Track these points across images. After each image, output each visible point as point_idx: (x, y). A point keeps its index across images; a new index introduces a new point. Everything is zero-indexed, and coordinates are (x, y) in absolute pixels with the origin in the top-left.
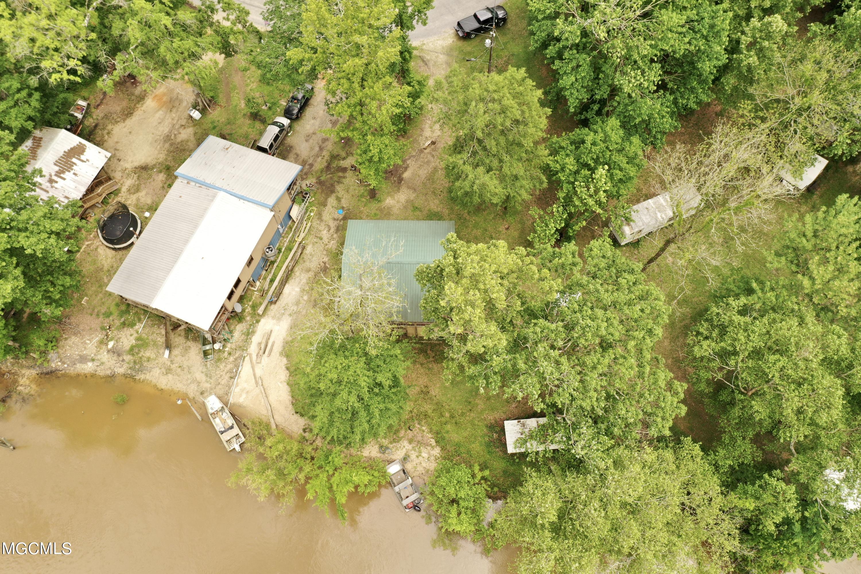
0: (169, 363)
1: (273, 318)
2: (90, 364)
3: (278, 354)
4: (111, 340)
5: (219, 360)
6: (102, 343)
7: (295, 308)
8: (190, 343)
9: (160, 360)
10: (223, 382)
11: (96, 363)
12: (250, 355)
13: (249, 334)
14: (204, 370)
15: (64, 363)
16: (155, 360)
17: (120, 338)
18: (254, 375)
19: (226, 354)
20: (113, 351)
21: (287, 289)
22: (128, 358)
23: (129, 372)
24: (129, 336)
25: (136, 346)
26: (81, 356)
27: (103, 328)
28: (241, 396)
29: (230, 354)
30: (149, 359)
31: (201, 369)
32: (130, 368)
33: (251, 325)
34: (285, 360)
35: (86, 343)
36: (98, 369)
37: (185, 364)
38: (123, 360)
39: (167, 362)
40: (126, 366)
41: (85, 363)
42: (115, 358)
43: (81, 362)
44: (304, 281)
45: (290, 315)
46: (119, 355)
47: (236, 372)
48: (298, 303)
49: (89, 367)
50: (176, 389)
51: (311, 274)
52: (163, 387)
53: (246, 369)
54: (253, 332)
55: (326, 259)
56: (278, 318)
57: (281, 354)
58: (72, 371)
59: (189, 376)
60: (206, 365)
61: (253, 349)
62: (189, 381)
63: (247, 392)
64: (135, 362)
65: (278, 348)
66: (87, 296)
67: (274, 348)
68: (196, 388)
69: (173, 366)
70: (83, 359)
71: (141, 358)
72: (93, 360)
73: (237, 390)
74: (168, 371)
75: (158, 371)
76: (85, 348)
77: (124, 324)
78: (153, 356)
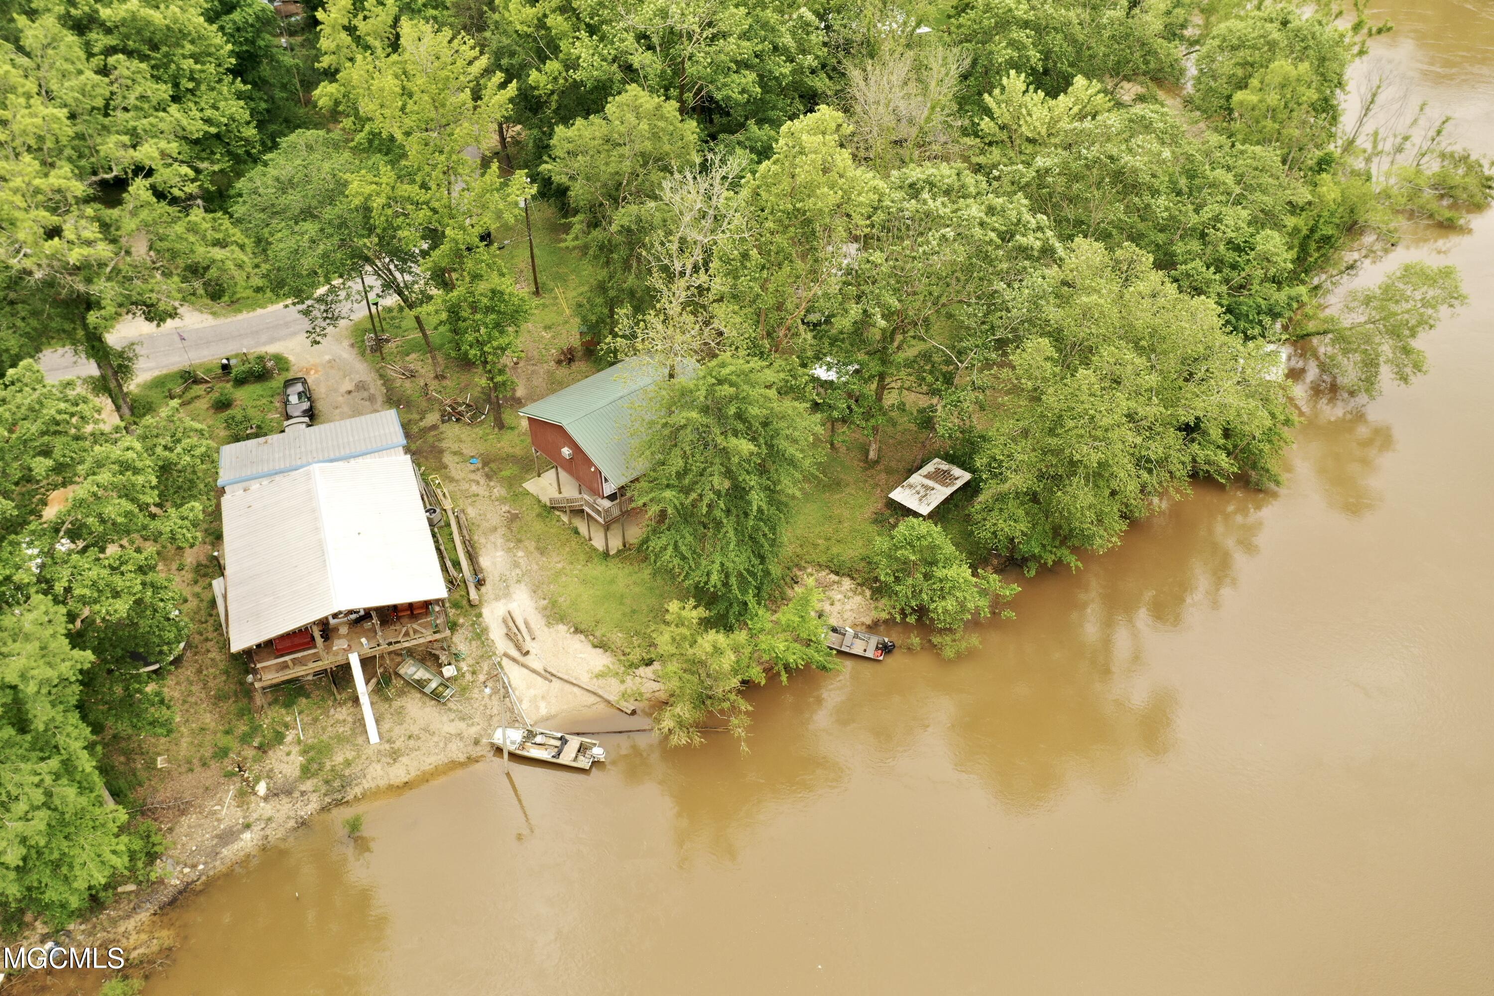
0: (387, 746)
1: (497, 598)
2: (247, 836)
3: (546, 629)
4: (257, 780)
5: (464, 690)
6: (245, 794)
7: (518, 571)
8: (397, 704)
9: (369, 751)
10: (495, 711)
11: (256, 828)
12: (506, 655)
13: (480, 635)
14: (452, 716)
15: (194, 866)
16: (359, 756)
17: (271, 770)
18: (534, 671)
19: (468, 677)
20: (273, 794)
21: (485, 561)
22: (308, 785)
23: (328, 800)
24: (285, 759)
25: (310, 761)
26: (219, 837)
27: (229, 775)
28: (537, 708)
29: (474, 673)
30: (348, 763)
31: (445, 718)
32: (325, 795)
33: (473, 625)
34: (562, 628)
35: (215, 813)
36: (268, 832)
37: (415, 730)
38: (303, 793)
39: (382, 748)
40: (314, 797)
41: (237, 838)
42: (285, 800)
43: (226, 844)
44: (500, 541)
45: (518, 581)
46: (289, 793)
47: (505, 687)
48: (516, 565)
49: (248, 840)
50: (427, 768)
51: (502, 531)
52: (406, 780)
53: (514, 675)
54: (485, 630)
55: (506, 508)
56: (506, 594)
57: (549, 624)
58: (219, 866)
59: (436, 739)
60: (450, 710)
61: (502, 645)
62: (442, 745)
63: (543, 697)
64: (327, 782)
65: (537, 622)
66: (159, 754)
67: (533, 625)
68: (461, 744)
69: (398, 745)
70: (228, 837)
71: (332, 770)
72: (247, 826)
73: (525, 705)
74: (395, 755)
75: (378, 767)
76: (219, 820)
77: (263, 749)
78: (350, 755)
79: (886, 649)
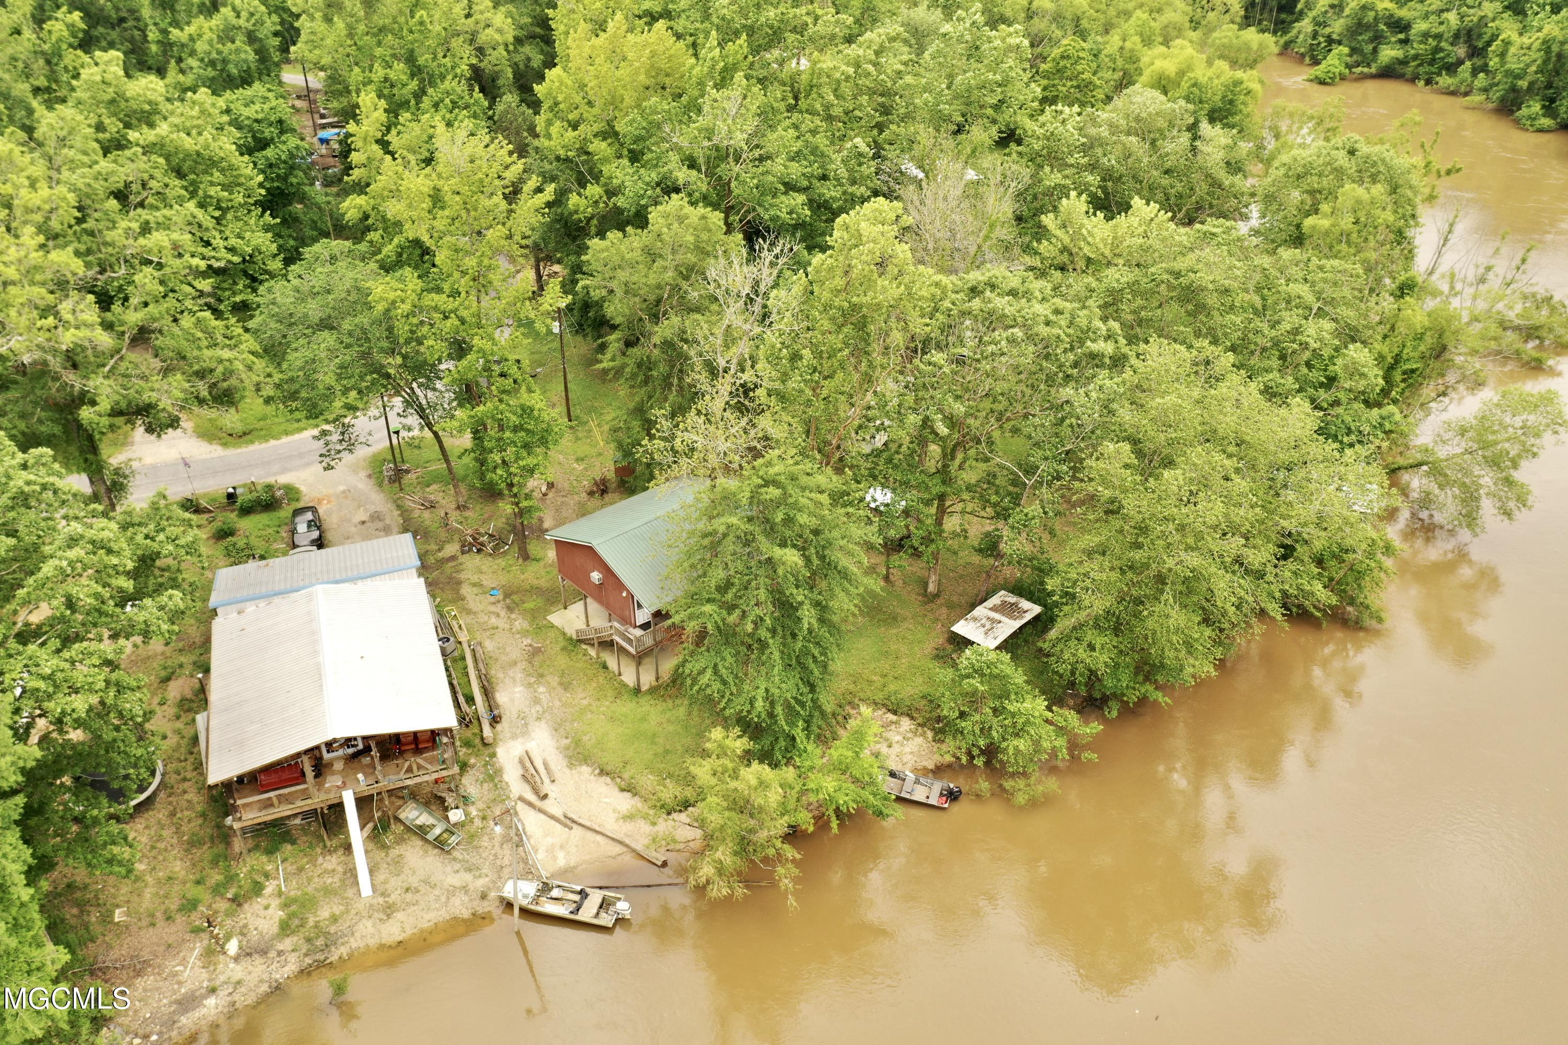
0: (381, 900)
1: (514, 737)
2: (211, 1002)
3: (567, 771)
4: (228, 938)
5: (472, 837)
6: (213, 953)
7: (538, 708)
8: (394, 852)
9: (359, 906)
10: (506, 862)
11: (222, 993)
12: (521, 799)
13: (494, 776)
14: (457, 866)
15: (146, 1037)
16: (347, 911)
17: (245, 926)
18: (552, 817)
19: (478, 823)
20: (246, 953)
21: (501, 698)
22: (287, 944)
23: (308, 961)
24: (262, 913)
25: (291, 916)
26: (178, 1002)
27: (197, 931)
28: (555, 858)
29: (484, 818)
30: (334, 919)
31: (449, 869)
32: (306, 955)
33: (485, 765)
34: (585, 769)
35: (176, 974)
36: (236, 997)
37: (414, 881)
38: (280, 953)
39: (375, 901)
40: (293, 958)
41: (200, 1005)
42: (258, 960)
43: (185, 1011)
44: (519, 676)
45: (539, 719)
46: (264, 952)
47: (518, 834)
48: (537, 701)
49: (212, 1007)
50: (426, 925)
51: (523, 665)
52: (400, 938)
53: (530, 821)
54: (499, 772)
55: (528, 641)
56: (524, 731)
57: (571, 766)
58: (175, 1037)
59: (437, 892)
60: (455, 859)
61: (515, 785)
62: (443, 899)
63: (562, 847)
64: (309, 940)
65: (558, 763)
66: (118, 906)
67: (552, 766)
68: (466, 899)
69: (393, 898)
70: (188, 1002)
71: (316, 927)
72: (213, 991)
73: (541, 855)
74: (389, 910)
75: (369, 924)
76: (180, 983)
77: (237, 901)
78: (337, 910)
79: (952, 796)
